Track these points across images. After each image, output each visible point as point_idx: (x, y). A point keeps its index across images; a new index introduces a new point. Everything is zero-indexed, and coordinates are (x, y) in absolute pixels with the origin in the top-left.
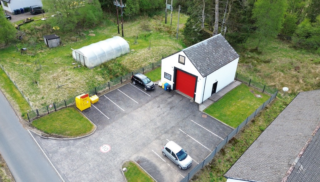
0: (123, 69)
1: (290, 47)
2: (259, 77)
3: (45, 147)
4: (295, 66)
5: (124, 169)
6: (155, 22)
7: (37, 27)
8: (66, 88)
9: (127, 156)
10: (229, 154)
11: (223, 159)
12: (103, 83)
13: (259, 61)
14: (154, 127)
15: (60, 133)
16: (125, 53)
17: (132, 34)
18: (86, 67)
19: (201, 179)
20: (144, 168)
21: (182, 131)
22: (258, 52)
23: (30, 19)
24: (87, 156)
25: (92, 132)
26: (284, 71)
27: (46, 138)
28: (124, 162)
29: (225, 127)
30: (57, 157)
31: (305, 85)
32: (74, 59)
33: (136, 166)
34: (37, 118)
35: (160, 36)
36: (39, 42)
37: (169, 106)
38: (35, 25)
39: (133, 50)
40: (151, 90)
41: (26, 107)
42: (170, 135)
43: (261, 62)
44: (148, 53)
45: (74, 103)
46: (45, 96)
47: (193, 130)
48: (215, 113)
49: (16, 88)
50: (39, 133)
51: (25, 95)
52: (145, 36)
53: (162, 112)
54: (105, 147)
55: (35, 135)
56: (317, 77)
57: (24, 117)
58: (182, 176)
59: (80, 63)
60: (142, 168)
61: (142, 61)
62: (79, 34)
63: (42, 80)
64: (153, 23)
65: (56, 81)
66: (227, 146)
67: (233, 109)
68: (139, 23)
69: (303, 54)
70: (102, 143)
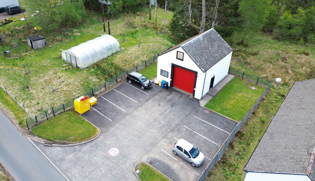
0: (117, 68)
1: (273, 39)
2: (251, 69)
3: (51, 156)
4: (282, 57)
5: (138, 171)
6: (139, 18)
7: (17, 28)
8: (61, 92)
9: (137, 157)
10: (238, 148)
11: (233, 153)
12: (98, 84)
13: (247, 54)
14: (159, 126)
15: (64, 139)
16: (116, 52)
17: (119, 32)
18: (78, 68)
19: (215, 175)
20: (157, 169)
21: (187, 128)
22: (244, 45)
23: (8, 19)
24: (96, 161)
25: (97, 136)
26: (272, 62)
27: (50, 146)
28: (136, 164)
29: (229, 121)
30: (65, 165)
31: (295, 75)
32: (64, 61)
33: (149, 168)
34: (36, 125)
35: (147, 32)
36: (22, 43)
37: (170, 104)
38: (15, 26)
39: (123, 48)
40: (148, 88)
41: (21, 114)
42: (176, 133)
43: (249, 54)
44: (139, 51)
45: (71, 107)
46: (40, 101)
47: (198, 126)
48: (217, 108)
49: (7, 94)
50: (41, 141)
51: (18, 102)
52: (132, 33)
53: (164, 111)
54: (113, 150)
55: (37, 143)
56: (303, 67)
57: (22, 125)
58: (196, 173)
59: (71, 64)
60: (156, 169)
61: (134, 59)
62: (63, 33)
63: (33, 85)
64: (138, 20)
65: (49, 84)
66: (234, 139)
67: (232, 102)
68: (123, 20)
69: (287, 45)
70: (109, 147)
